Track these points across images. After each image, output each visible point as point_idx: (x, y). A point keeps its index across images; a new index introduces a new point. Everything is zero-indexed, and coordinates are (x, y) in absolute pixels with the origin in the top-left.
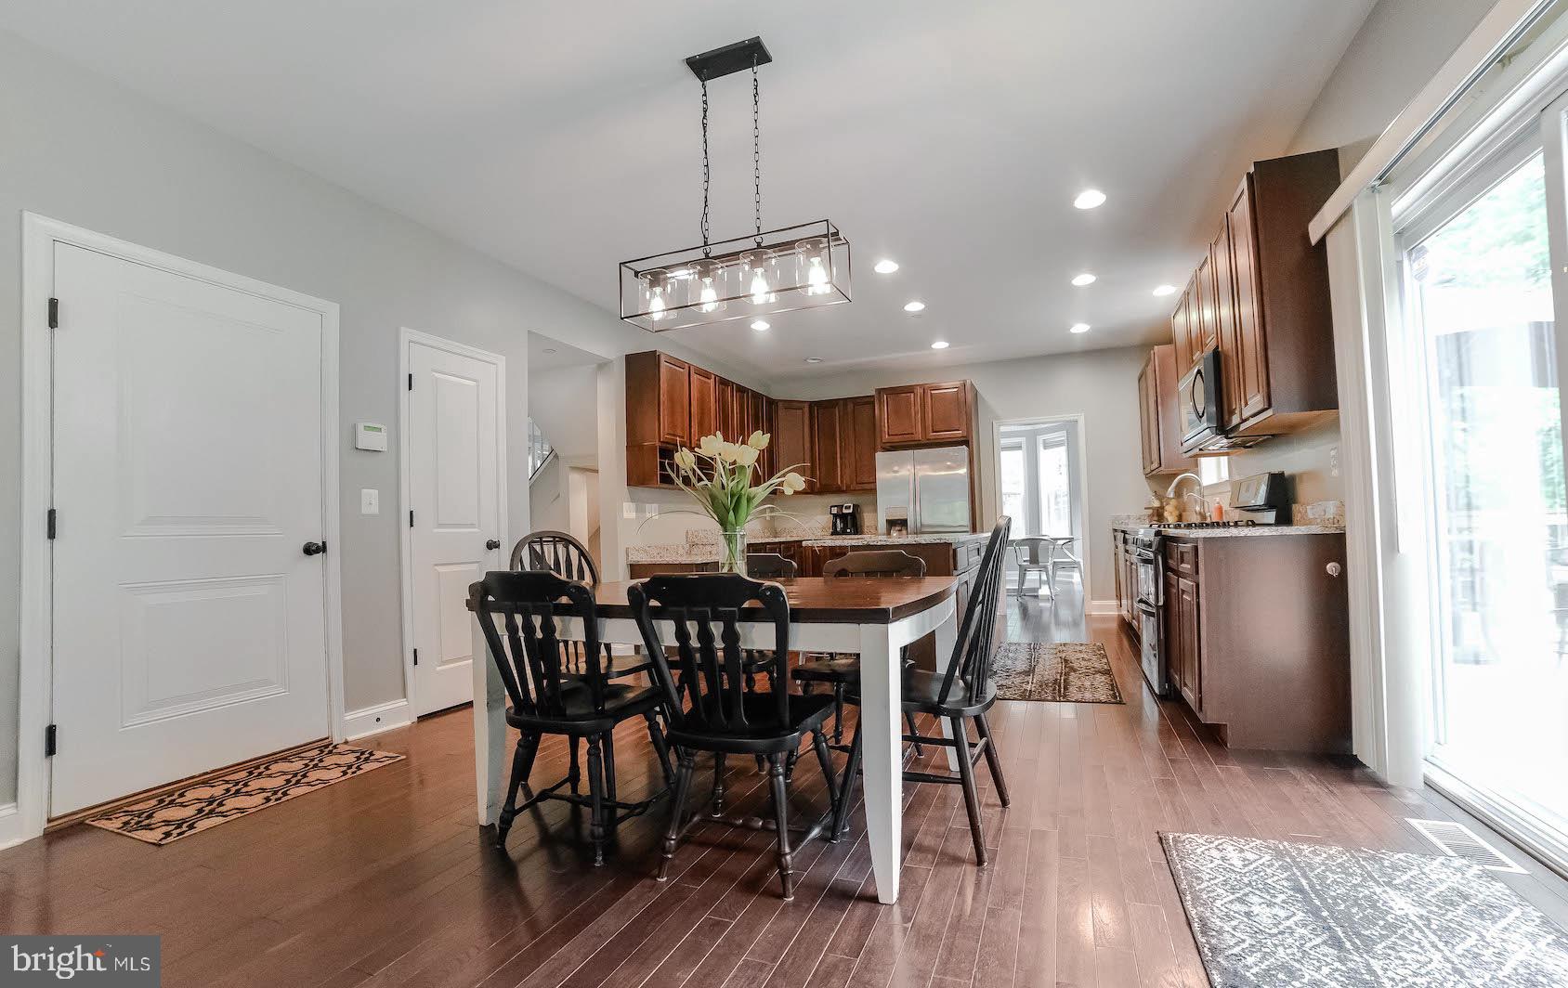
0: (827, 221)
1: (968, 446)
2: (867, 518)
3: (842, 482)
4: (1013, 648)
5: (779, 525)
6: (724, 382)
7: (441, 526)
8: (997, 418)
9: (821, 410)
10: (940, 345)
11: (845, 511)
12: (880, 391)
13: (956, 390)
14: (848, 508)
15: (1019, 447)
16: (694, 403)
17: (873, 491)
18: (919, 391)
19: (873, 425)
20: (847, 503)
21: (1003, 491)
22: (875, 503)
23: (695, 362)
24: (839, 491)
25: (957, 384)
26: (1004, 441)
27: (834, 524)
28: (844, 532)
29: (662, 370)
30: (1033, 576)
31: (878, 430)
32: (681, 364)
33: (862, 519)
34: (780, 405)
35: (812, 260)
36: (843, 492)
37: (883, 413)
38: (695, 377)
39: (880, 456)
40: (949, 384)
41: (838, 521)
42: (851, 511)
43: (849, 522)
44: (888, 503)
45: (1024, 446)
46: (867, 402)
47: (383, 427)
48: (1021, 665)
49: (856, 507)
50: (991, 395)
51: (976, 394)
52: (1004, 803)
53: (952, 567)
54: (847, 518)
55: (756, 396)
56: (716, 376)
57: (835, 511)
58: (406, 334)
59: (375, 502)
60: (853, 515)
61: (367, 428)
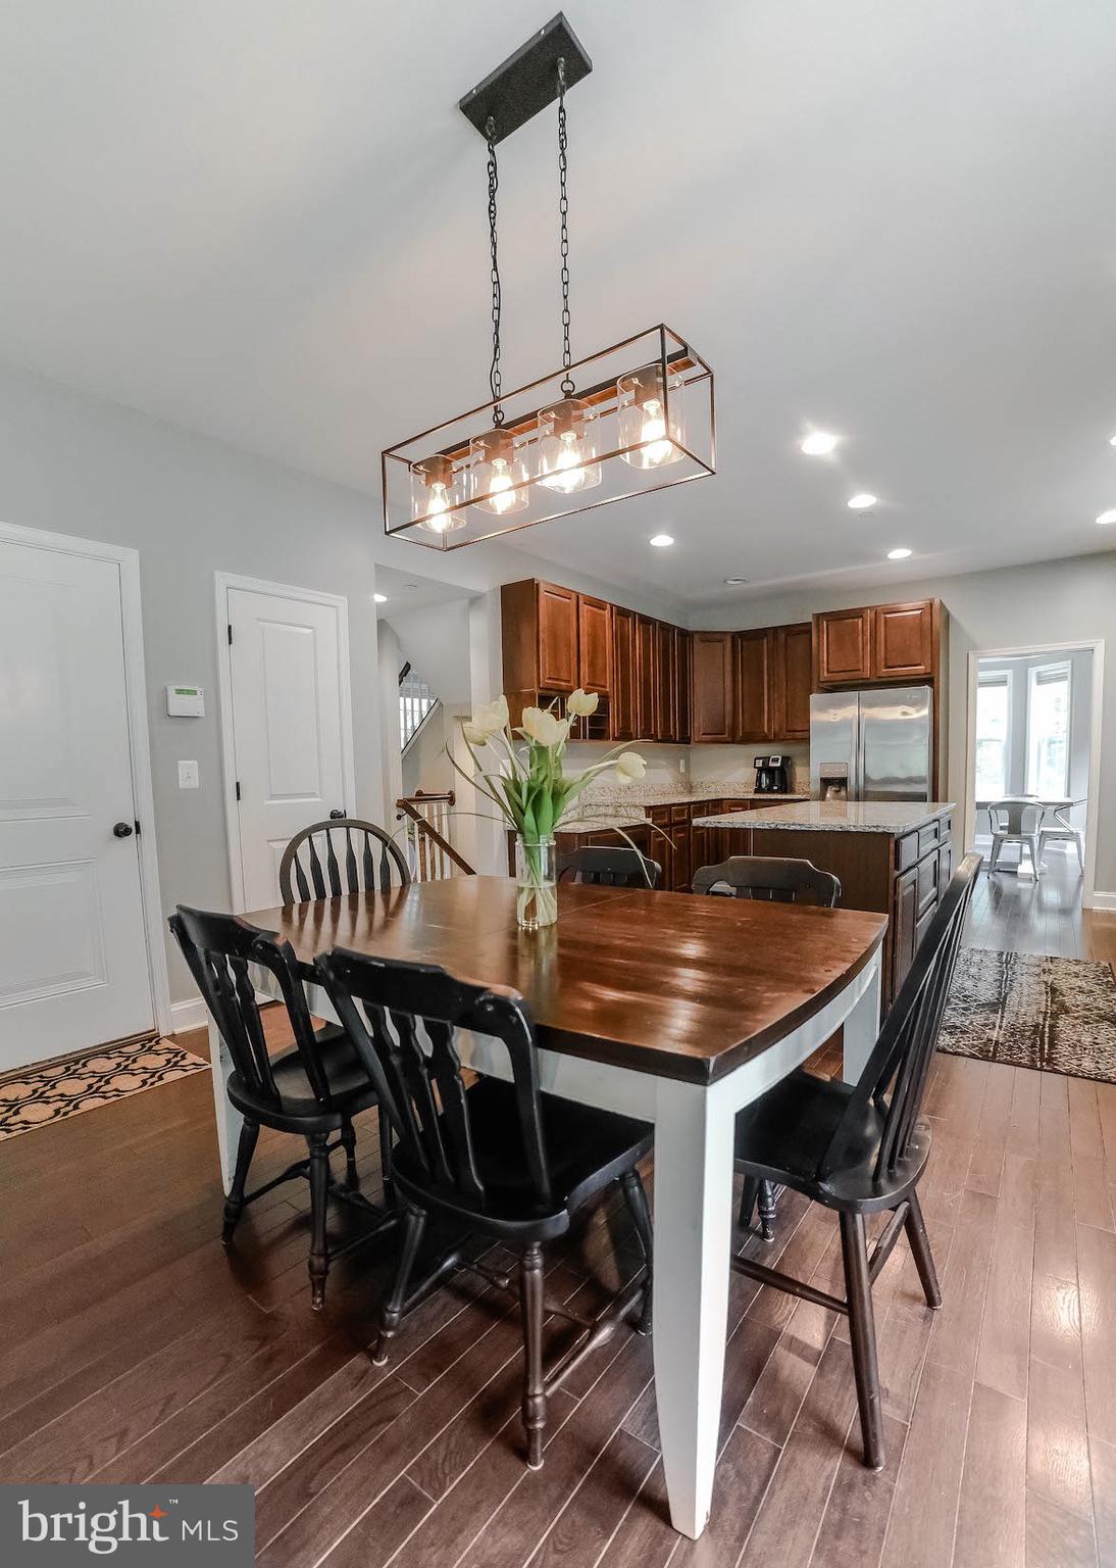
0: (661, 327)
1: (932, 686)
2: (799, 772)
3: (769, 729)
4: (976, 958)
5: (696, 778)
6: (623, 613)
7: (273, 797)
8: (975, 647)
9: (746, 642)
10: (899, 554)
11: (771, 764)
12: (818, 617)
13: (919, 612)
14: (776, 760)
15: (1002, 682)
16: (584, 640)
17: (807, 740)
18: (870, 615)
19: (809, 659)
20: (774, 753)
21: (977, 737)
22: (807, 754)
23: (586, 590)
24: (765, 740)
25: (920, 604)
26: (983, 675)
27: (759, 779)
28: (770, 790)
29: (542, 602)
30: (1009, 851)
31: (814, 667)
32: (566, 593)
33: (793, 774)
34: (696, 637)
35: (645, 405)
36: (770, 741)
37: (823, 643)
38: (584, 608)
39: (815, 698)
40: (910, 606)
41: (764, 775)
42: (779, 765)
43: (777, 781)
44: (825, 754)
45: (1010, 680)
46: (803, 630)
47: (199, 690)
48: (987, 992)
49: (786, 759)
50: (968, 617)
51: (947, 617)
52: (931, 1302)
53: (892, 865)
54: (774, 774)
55: (666, 628)
56: (612, 605)
57: (760, 763)
58: (222, 579)
59: (196, 774)
60: (781, 769)
61: (179, 692)
